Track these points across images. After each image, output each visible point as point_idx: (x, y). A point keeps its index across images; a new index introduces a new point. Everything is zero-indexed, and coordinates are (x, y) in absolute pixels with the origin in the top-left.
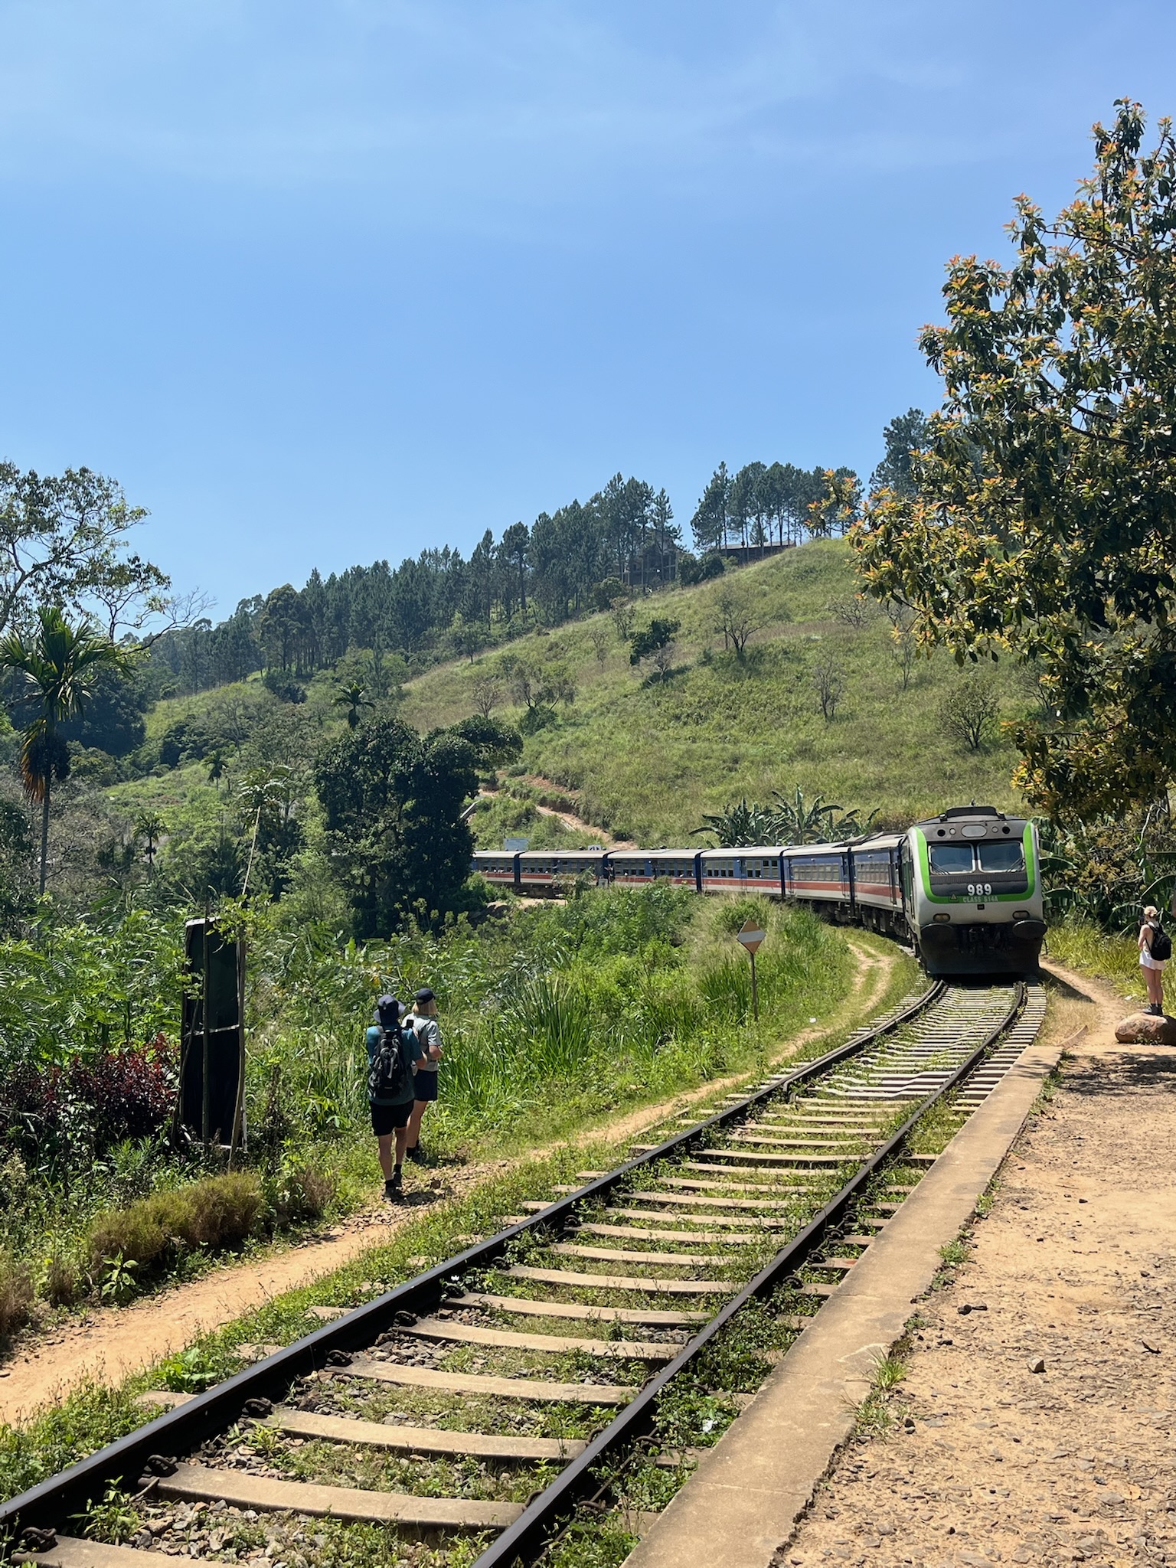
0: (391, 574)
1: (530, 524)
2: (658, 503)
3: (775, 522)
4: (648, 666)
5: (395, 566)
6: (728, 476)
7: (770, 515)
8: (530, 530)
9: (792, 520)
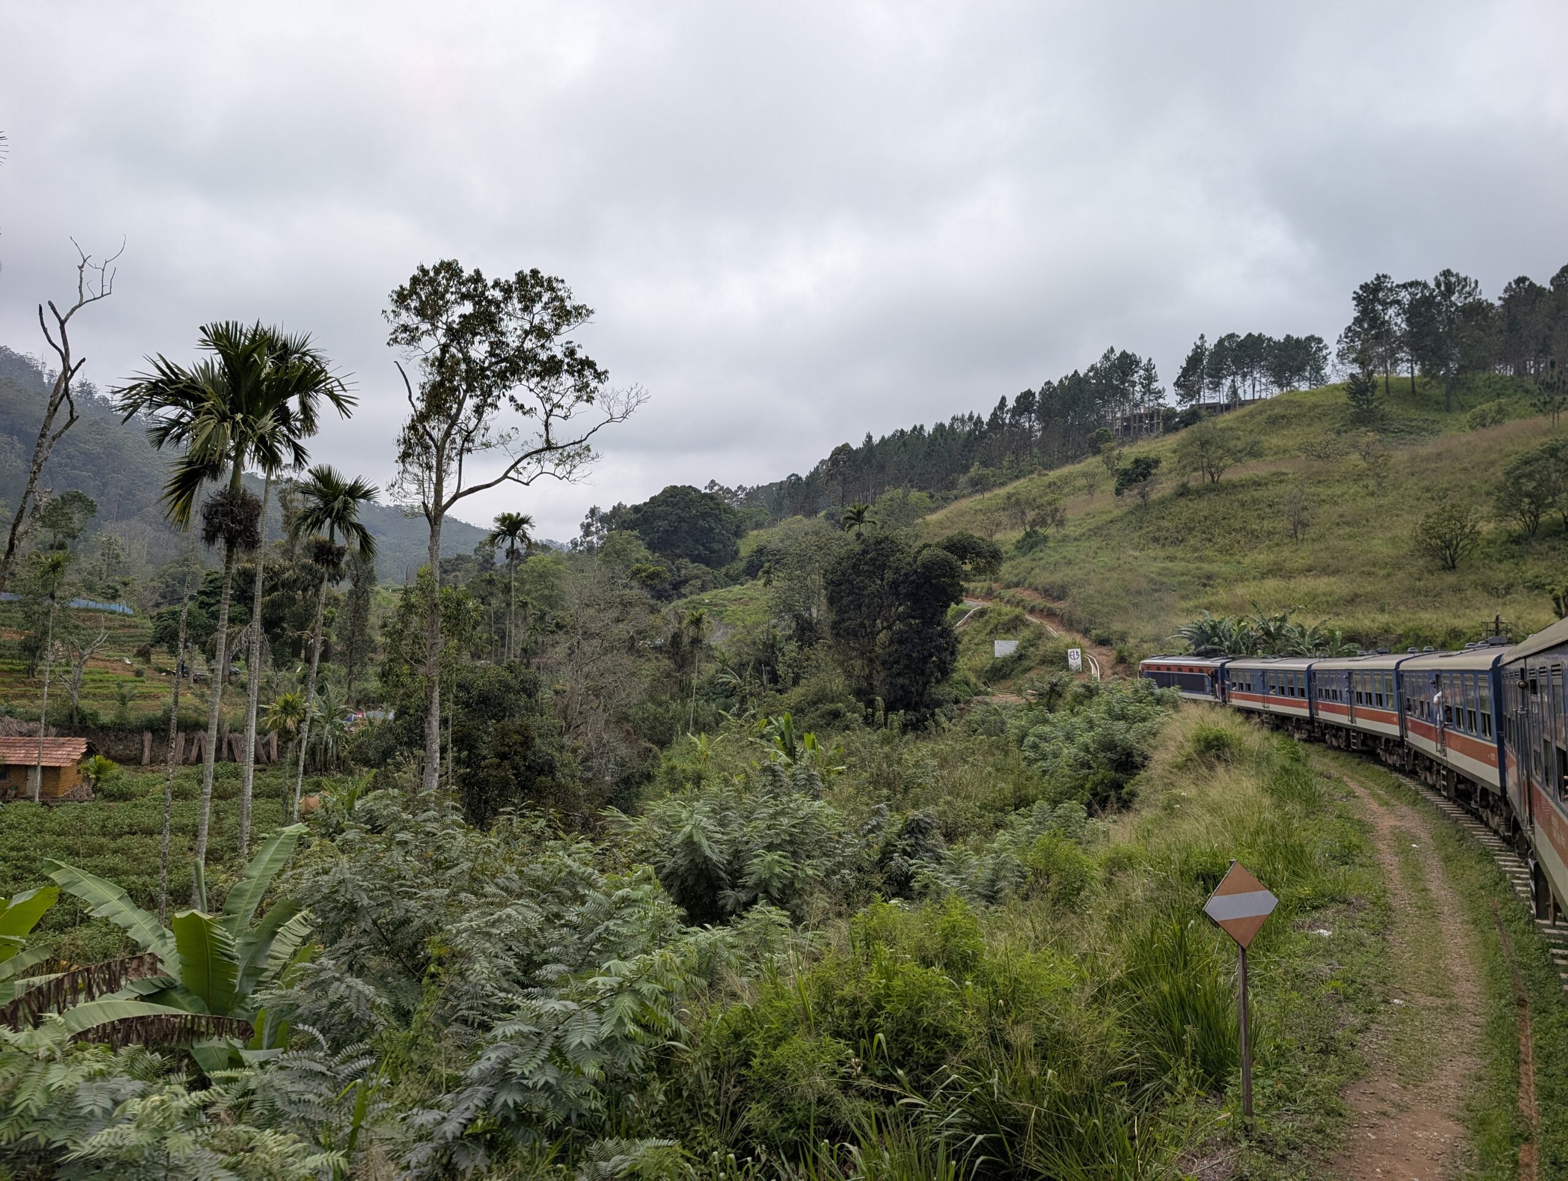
0: (926, 434)
1: (1037, 389)
2: (1147, 370)
3: (1249, 382)
4: (1131, 497)
5: (929, 429)
6: (1207, 345)
7: (1244, 376)
8: (1037, 395)
9: (1263, 380)
